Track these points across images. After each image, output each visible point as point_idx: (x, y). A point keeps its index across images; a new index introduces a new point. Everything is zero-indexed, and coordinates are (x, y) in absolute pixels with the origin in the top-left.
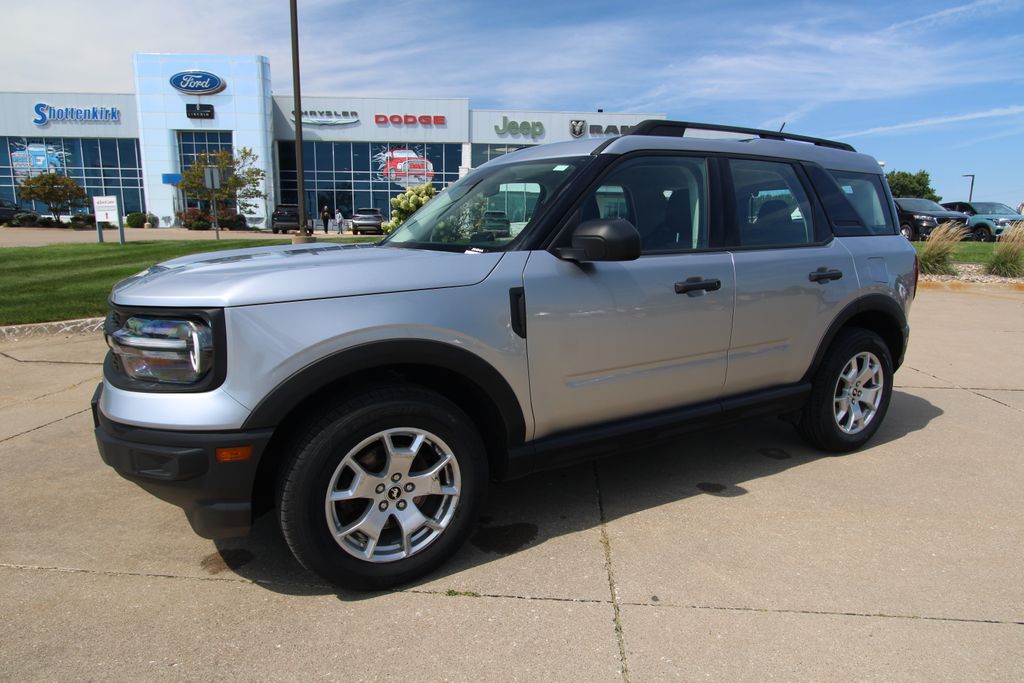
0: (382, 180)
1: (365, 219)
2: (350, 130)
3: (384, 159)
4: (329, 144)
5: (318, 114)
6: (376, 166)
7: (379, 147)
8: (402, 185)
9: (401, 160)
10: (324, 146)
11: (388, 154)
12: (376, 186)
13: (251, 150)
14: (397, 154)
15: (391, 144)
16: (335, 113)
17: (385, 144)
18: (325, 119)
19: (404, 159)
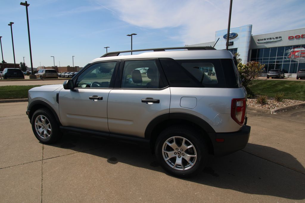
0: (288, 59)
1: (272, 73)
2: (277, 43)
3: (290, 52)
4: (269, 48)
5: (266, 39)
6: (286, 55)
7: (289, 47)
8: (296, 61)
9: (297, 51)
10: (267, 49)
11: (292, 50)
12: (285, 61)
13: (238, 53)
14: (296, 50)
15: (294, 46)
16: (273, 38)
17: (291, 46)
18: (269, 40)
19: (299, 51)
